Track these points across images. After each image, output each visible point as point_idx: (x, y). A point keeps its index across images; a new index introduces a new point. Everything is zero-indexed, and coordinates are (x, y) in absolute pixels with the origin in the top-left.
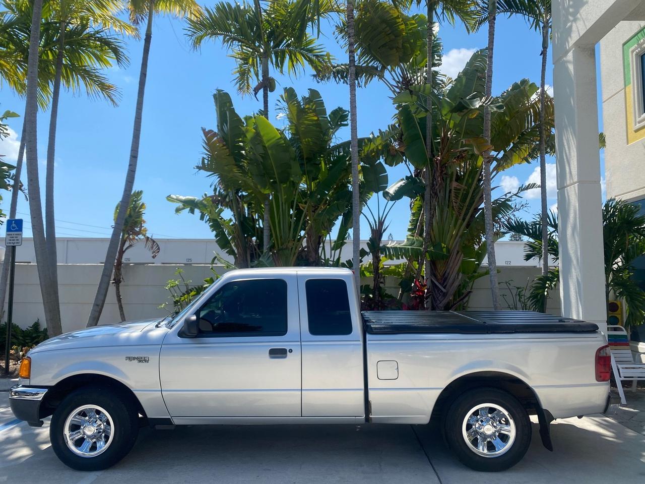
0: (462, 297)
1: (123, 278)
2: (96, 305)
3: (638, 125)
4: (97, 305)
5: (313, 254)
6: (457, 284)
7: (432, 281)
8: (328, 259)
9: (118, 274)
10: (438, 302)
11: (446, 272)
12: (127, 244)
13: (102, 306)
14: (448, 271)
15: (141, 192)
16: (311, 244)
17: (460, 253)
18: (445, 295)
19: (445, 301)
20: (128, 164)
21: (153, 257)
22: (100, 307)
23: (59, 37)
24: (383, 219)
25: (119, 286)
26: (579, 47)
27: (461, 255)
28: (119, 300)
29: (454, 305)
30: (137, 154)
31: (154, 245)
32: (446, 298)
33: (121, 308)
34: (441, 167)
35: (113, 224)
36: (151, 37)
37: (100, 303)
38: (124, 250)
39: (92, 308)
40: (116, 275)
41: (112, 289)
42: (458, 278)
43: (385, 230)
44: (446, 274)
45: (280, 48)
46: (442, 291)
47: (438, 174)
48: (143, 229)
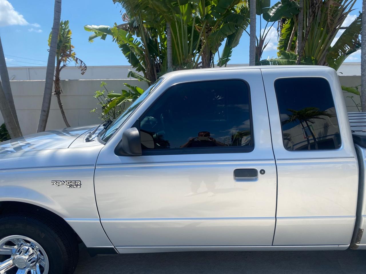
1: (61, 91)
2: (43, 111)
4: (44, 111)
9: (57, 87)
12: (62, 65)
13: (48, 112)
15: (67, 21)
16: (205, 60)
21: (83, 74)
22: (46, 113)
24: (264, 37)
25: (59, 97)
28: (61, 107)
35: (49, 48)
37: (46, 109)
38: (60, 69)
39: (40, 113)
41: (54, 99)
43: (265, 47)
48: (72, 52)
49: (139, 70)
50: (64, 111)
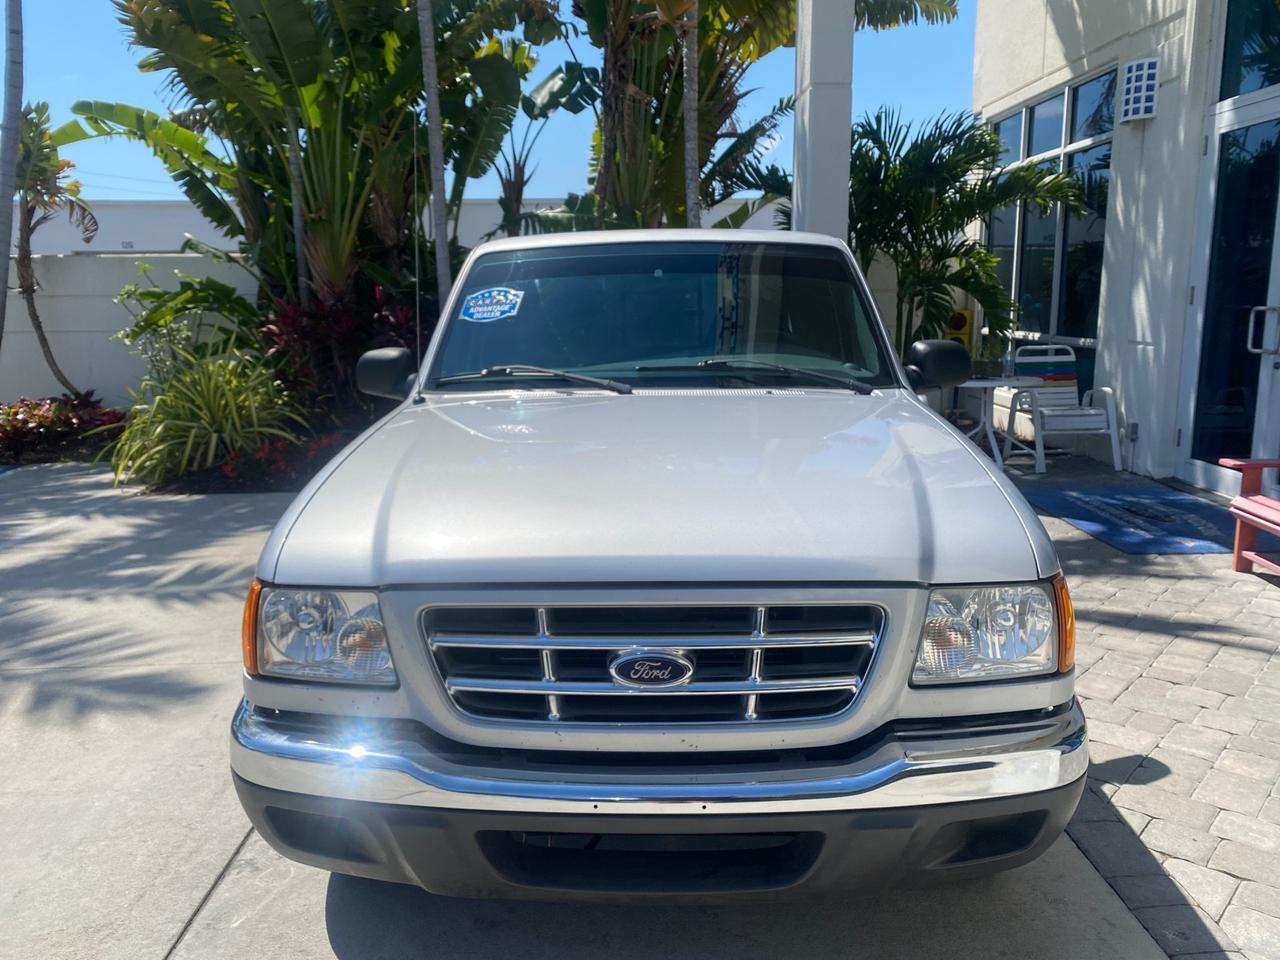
1: (38, 284)
9: (25, 275)
12: (39, 213)
15: (46, 106)
20: (7, 48)
21: (88, 240)
24: (523, 158)
25: (32, 299)
28: (39, 326)
31: (85, 214)
33: (42, 340)
38: (31, 226)
40: (23, 277)
43: (526, 182)
48: (67, 182)
49: (232, 233)
50: (47, 335)
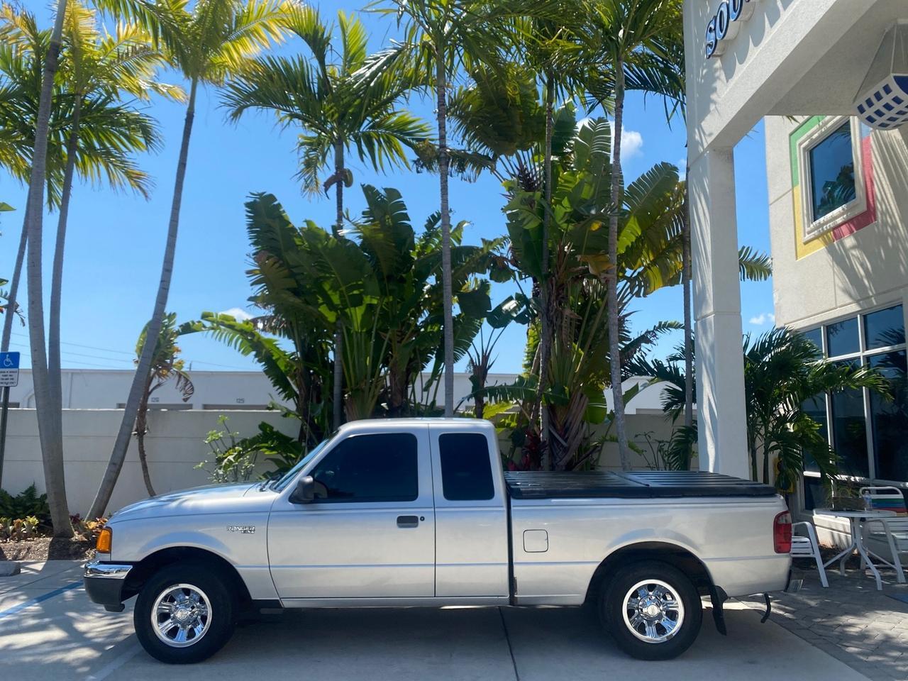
0: (588, 452)
1: (148, 429)
2: (112, 463)
3: (807, 236)
4: (114, 464)
5: (399, 397)
6: (580, 436)
7: (550, 431)
8: (419, 403)
9: (142, 423)
10: (558, 459)
11: (567, 421)
12: (154, 383)
13: (121, 466)
14: (571, 418)
15: (175, 314)
16: (396, 384)
17: (585, 396)
18: (566, 450)
19: (567, 458)
20: (160, 279)
21: (185, 400)
22: (118, 466)
23: (73, 113)
24: (488, 352)
25: (142, 439)
26: (714, 150)
27: (586, 399)
28: (143, 458)
29: (578, 463)
30: (172, 267)
31: (187, 383)
32: (569, 453)
33: (145, 468)
34: (557, 290)
35: (137, 356)
36: (193, 116)
37: (117, 461)
38: (150, 390)
39: (107, 468)
40: (140, 424)
41: (134, 442)
42: (582, 427)
43: (490, 367)
44: (568, 424)
45: (361, 130)
46: (562, 446)
47: (553, 298)
48: (175, 361)
49: (288, 397)
50: (148, 465)
